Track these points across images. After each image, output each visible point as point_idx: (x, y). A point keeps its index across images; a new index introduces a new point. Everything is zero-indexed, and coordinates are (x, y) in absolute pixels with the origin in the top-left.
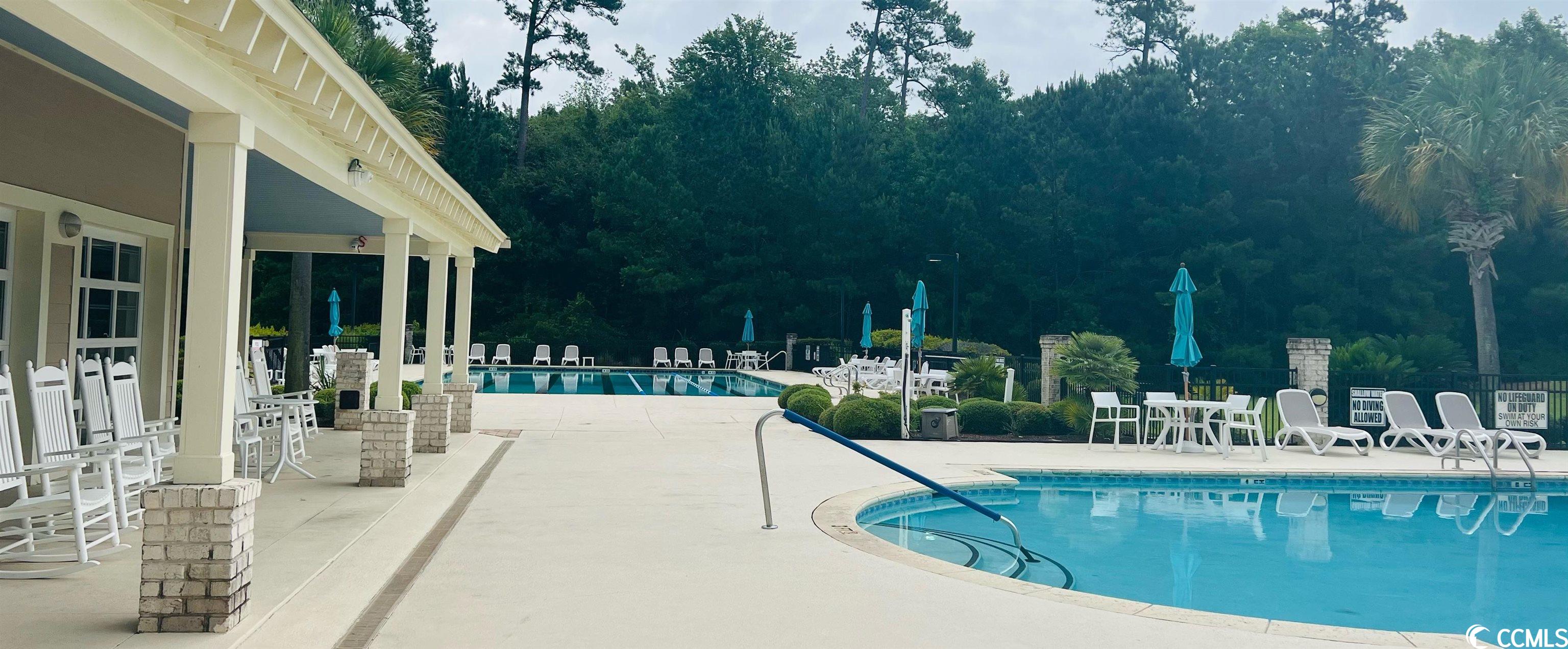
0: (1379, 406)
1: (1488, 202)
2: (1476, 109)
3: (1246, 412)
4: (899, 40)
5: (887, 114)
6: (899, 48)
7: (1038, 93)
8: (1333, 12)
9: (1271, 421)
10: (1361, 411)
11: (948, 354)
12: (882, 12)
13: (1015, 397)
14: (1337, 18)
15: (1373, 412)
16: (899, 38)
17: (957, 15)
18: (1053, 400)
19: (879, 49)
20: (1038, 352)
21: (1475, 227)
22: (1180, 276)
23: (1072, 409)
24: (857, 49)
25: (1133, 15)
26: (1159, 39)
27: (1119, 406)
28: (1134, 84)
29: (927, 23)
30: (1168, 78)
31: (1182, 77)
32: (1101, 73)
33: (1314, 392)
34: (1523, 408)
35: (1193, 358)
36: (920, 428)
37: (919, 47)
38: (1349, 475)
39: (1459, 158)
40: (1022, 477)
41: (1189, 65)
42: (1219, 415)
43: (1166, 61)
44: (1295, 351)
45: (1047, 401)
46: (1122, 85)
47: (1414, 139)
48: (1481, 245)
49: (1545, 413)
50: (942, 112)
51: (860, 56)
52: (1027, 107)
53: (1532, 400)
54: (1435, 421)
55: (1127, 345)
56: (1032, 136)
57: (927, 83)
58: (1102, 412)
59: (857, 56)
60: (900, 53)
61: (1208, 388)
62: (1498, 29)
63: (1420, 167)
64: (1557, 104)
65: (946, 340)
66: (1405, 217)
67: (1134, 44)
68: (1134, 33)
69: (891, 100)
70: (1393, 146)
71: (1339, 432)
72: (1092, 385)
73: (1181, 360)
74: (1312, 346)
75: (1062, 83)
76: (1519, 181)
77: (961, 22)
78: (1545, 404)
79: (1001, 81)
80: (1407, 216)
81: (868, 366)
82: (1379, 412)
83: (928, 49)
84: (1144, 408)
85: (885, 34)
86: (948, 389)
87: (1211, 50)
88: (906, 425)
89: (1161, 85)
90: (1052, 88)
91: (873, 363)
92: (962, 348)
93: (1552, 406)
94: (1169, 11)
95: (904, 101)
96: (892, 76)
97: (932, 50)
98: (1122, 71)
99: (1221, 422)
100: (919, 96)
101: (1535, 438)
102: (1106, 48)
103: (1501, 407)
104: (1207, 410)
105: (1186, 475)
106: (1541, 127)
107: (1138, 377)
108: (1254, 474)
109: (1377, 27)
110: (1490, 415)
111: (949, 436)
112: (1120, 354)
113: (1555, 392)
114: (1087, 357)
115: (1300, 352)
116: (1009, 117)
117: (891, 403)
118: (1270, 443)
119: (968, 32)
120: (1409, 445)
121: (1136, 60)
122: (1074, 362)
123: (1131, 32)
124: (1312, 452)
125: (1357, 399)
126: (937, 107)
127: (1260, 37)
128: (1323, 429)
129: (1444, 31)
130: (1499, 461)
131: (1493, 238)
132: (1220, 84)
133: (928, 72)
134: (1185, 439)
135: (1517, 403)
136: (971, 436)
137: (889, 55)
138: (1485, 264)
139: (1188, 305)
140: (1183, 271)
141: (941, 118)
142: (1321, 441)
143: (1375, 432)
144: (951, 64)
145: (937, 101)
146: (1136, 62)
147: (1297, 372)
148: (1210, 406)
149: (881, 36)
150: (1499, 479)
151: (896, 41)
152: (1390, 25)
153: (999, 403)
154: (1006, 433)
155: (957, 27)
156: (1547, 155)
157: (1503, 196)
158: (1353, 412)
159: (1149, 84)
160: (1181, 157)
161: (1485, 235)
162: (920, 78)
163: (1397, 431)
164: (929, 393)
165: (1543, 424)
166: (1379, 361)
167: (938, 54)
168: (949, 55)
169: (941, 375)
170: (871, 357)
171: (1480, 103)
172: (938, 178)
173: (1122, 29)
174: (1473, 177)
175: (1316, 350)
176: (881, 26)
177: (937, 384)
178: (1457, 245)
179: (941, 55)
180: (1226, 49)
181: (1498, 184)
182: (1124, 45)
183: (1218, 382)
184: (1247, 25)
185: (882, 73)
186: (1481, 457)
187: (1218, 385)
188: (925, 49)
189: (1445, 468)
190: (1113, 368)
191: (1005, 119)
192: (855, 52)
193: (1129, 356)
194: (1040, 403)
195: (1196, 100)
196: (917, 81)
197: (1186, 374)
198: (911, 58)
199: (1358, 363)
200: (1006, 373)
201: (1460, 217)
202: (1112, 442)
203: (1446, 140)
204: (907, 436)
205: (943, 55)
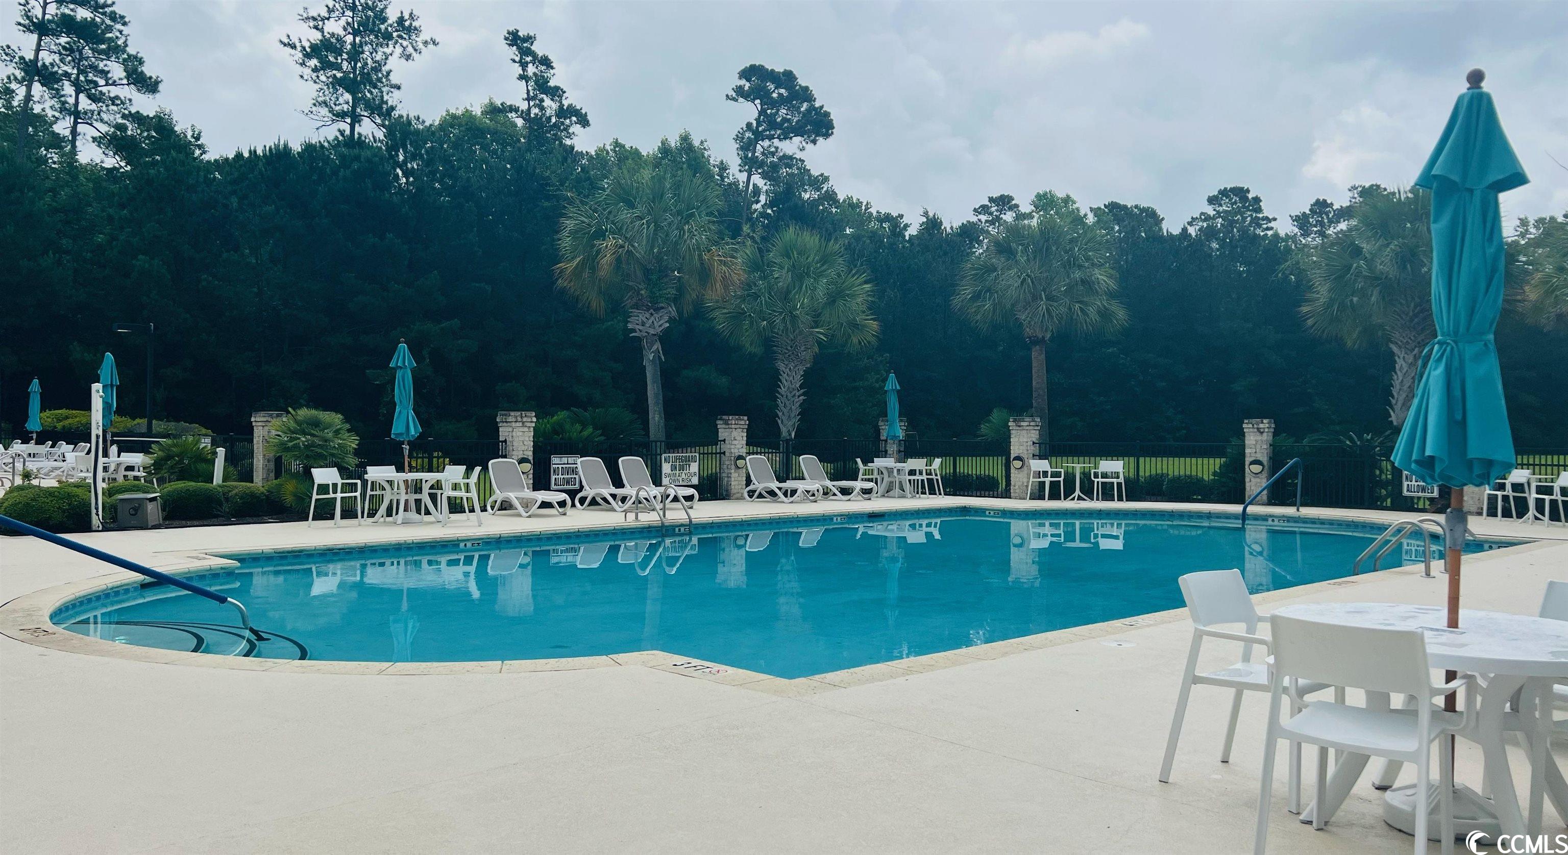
0: (574, 471)
1: (658, 294)
2: (649, 213)
3: (462, 482)
4: (67, 75)
5: (52, 158)
6: (66, 83)
7: (239, 156)
8: (529, 108)
9: (485, 488)
10: (560, 476)
11: (143, 435)
12: (43, 38)
13: (225, 479)
14: (532, 116)
15: (569, 476)
16: (66, 72)
17: (139, 55)
18: (266, 479)
19: (39, 81)
20: (249, 430)
21: (648, 315)
22: (400, 350)
23: (290, 488)
24: (9, 78)
25: (340, 86)
26: (366, 114)
27: (340, 482)
28: (342, 157)
29: (102, 60)
30: (376, 156)
31: (390, 155)
32: (307, 142)
33: (522, 461)
34: (682, 468)
35: (412, 432)
36: (114, 519)
37: (92, 85)
38: (553, 532)
39: (637, 254)
40: (241, 558)
41: (397, 145)
42: (438, 485)
43: (374, 137)
44: (505, 424)
45: (260, 481)
46: (329, 157)
47: (601, 234)
48: (652, 332)
49: (697, 471)
50: (123, 164)
51: (14, 86)
52: (227, 168)
53: (689, 460)
54: (618, 483)
55: (347, 419)
56: (234, 201)
57: (104, 128)
58: (323, 489)
59: (7, 85)
60: (68, 89)
61: (426, 460)
62: (660, 145)
63: (607, 260)
64: (707, 215)
65: (138, 421)
66: (594, 304)
67: (341, 115)
68: (340, 104)
69: (56, 142)
70: (585, 240)
71: (542, 496)
72: (311, 462)
73: (401, 434)
74: (519, 419)
75: (265, 146)
76: (679, 277)
77: (145, 64)
78: (697, 463)
79: (193, 136)
80: (596, 303)
81: (36, 452)
82: (575, 476)
83: (104, 89)
84: (365, 483)
85: (47, 64)
86: (145, 474)
87: (417, 132)
88: (98, 515)
89: (369, 161)
90: (255, 151)
91: (44, 449)
92: (158, 429)
93: (701, 468)
94: (375, 87)
95: (74, 146)
96: (57, 114)
97: (109, 92)
98: (328, 142)
99: (439, 492)
100: (93, 142)
101: (691, 491)
102: (312, 116)
103: (666, 468)
104: (426, 481)
105: (409, 544)
106: (696, 233)
107: (357, 453)
108: (472, 537)
109: (565, 129)
110: (658, 474)
111: (150, 524)
112: (340, 429)
113: (704, 454)
114: (304, 433)
115: (509, 424)
116: (206, 177)
117: (79, 491)
118: (484, 509)
119: (154, 77)
120: (598, 504)
121: (342, 133)
122: (292, 439)
123: (337, 102)
124: (520, 515)
125: (557, 466)
126: (117, 157)
127: (467, 124)
128: (529, 494)
129: (620, 141)
130: (667, 512)
131: (660, 326)
132: (427, 165)
133: (105, 117)
134: (405, 510)
135: (678, 464)
136: (177, 523)
137: (53, 89)
138: (655, 347)
139: (408, 380)
140: (403, 347)
141: (122, 170)
142: (526, 505)
143: (572, 494)
144: (133, 111)
145: (117, 151)
146: (342, 135)
147: (506, 444)
148: (430, 477)
149: (42, 66)
150: (667, 526)
151: (62, 75)
152: (576, 129)
153: (208, 485)
154: (217, 516)
155: (140, 70)
156: (700, 256)
157: (669, 290)
158: (553, 477)
159: (357, 158)
160: (390, 236)
161: (655, 322)
162: (94, 122)
163: (589, 492)
164: (120, 479)
165: (695, 481)
166: (575, 431)
167: (117, 97)
168: (130, 100)
169: (136, 458)
170: (40, 442)
171: (652, 208)
172: (122, 238)
173: (327, 98)
174: (647, 272)
175: (523, 423)
176: (43, 54)
177: (130, 468)
178: (634, 331)
179: (120, 99)
180: (432, 131)
181: (665, 280)
182: (330, 115)
183: (436, 454)
184: (453, 111)
185: (43, 110)
186: (653, 510)
187: (435, 457)
188: (99, 89)
189: (628, 520)
190: (331, 444)
191: (201, 180)
192: (6, 80)
193: (349, 431)
194: (252, 482)
195: (404, 179)
196: (91, 125)
197: (406, 447)
198: (82, 97)
199: (557, 433)
200: (215, 453)
201: (636, 306)
202: (332, 517)
203: (626, 238)
204: (99, 527)
205: (123, 99)
